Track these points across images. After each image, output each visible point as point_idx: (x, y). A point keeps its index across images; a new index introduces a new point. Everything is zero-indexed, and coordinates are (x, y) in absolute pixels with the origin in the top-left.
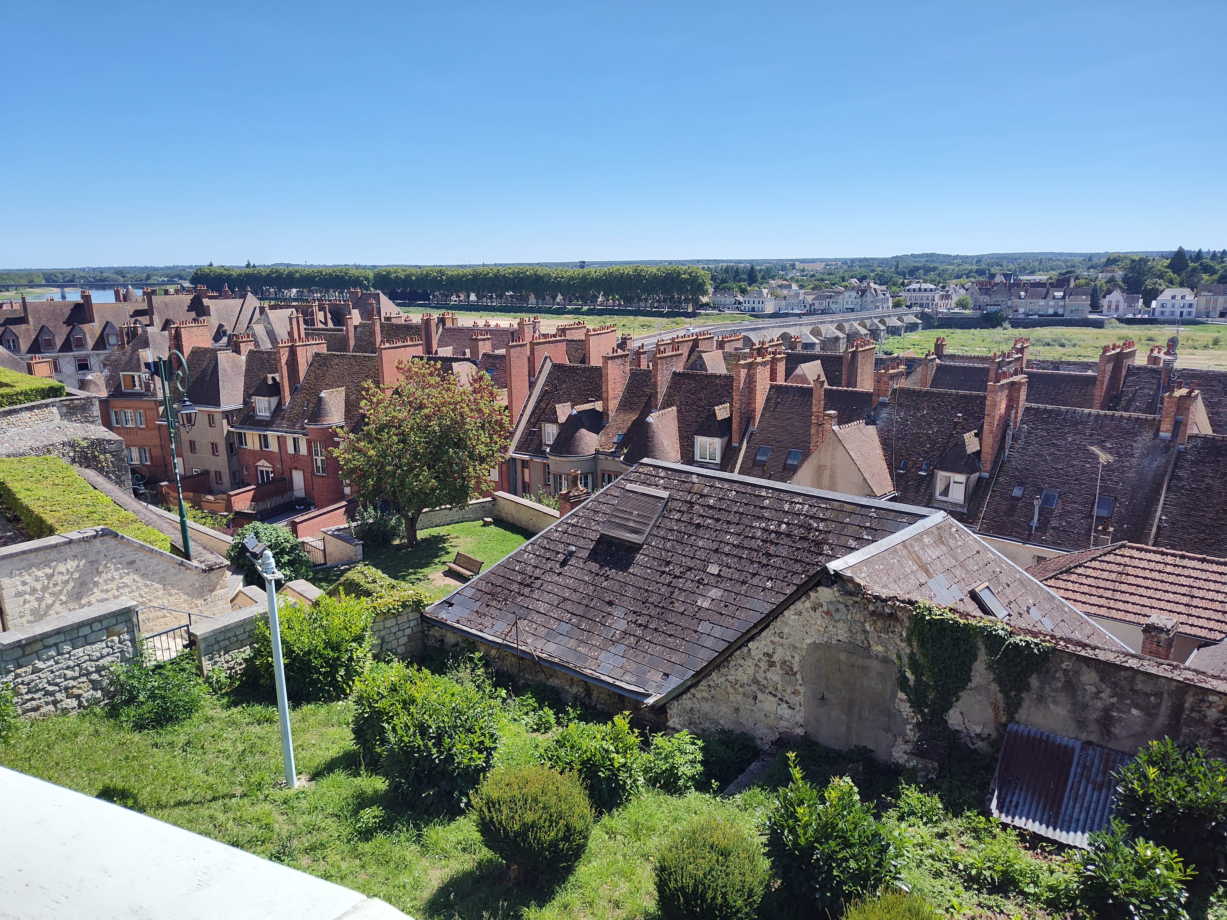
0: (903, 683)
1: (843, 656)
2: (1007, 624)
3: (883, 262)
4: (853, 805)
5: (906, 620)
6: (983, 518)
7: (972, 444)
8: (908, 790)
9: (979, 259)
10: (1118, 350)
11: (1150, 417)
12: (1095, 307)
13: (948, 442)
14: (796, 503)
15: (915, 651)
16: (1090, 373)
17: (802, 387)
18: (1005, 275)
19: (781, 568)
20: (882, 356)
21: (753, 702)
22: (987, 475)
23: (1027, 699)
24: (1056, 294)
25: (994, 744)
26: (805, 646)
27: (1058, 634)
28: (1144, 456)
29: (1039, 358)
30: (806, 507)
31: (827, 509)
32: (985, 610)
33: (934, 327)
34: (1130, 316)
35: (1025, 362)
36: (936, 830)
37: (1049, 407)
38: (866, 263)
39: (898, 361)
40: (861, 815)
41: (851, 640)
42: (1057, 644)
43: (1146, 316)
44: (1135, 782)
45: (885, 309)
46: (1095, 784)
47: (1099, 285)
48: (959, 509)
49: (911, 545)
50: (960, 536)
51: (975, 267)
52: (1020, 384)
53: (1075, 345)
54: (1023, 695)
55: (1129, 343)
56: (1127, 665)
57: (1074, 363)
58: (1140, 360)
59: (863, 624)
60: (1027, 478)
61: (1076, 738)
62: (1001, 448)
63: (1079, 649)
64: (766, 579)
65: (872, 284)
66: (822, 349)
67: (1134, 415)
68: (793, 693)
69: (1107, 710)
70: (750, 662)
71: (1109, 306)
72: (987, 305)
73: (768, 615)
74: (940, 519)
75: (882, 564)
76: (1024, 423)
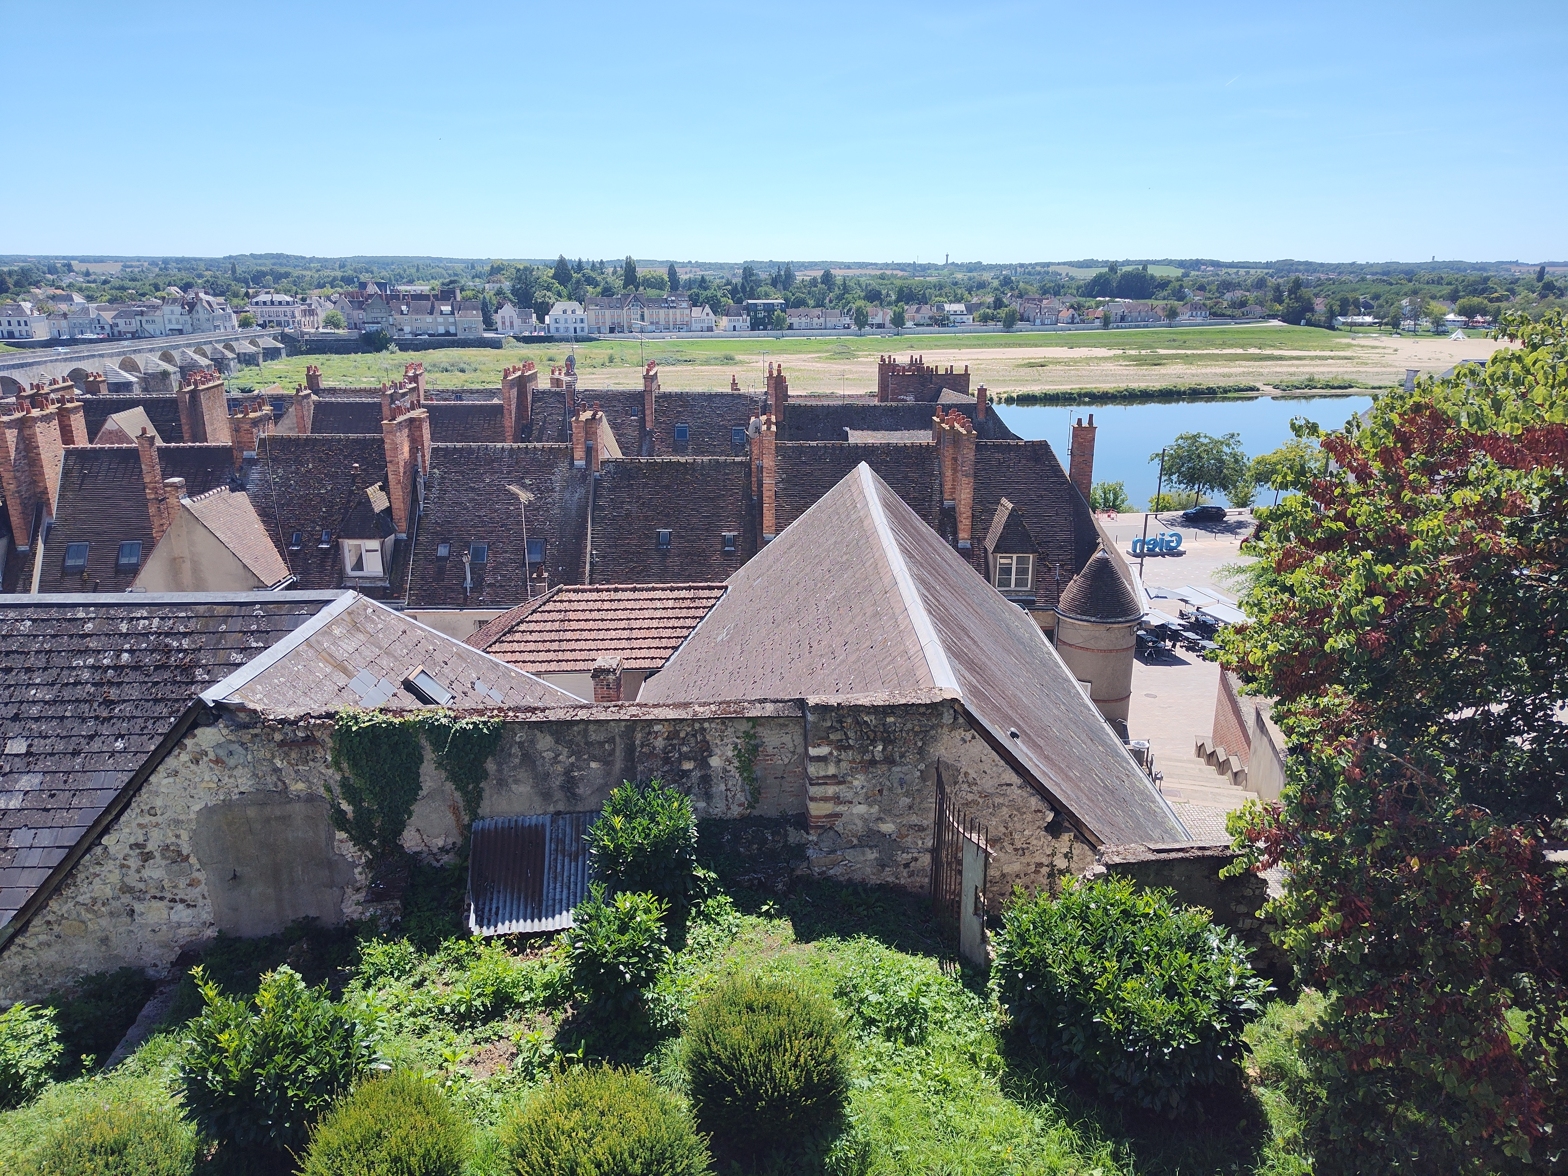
0: (340, 820)
1: (251, 812)
2: (449, 709)
3: (211, 264)
4: (299, 998)
5: (327, 739)
6: (410, 589)
7: (378, 500)
8: (368, 947)
9: (342, 263)
10: (519, 373)
11: (563, 445)
12: (489, 325)
13: (349, 502)
14: (138, 619)
15: (346, 775)
16: (496, 401)
17: (119, 449)
18: (379, 285)
19: (134, 717)
20: (236, 394)
21: (129, 919)
22: (404, 536)
23: (487, 788)
24: (443, 308)
25: (460, 851)
26: (193, 816)
27: (505, 706)
28: (564, 489)
29: (440, 388)
30: (156, 621)
31: (189, 618)
32: (425, 699)
33: (302, 353)
34: (527, 334)
35: (422, 393)
36: (412, 980)
37: (459, 445)
38: (184, 263)
39: (259, 402)
40: (312, 1005)
41: (258, 787)
42: (506, 716)
43: (542, 334)
44: (605, 838)
45: (229, 330)
46: (570, 855)
47: (488, 298)
48: (380, 584)
49: (318, 642)
50: (379, 617)
51: (339, 274)
52: (420, 420)
53: (476, 370)
54: (481, 785)
55: (528, 365)
56: (578, 718)
57: (478, 391)
58: (543, 383)
59: (271, 761)
60: (450, 532)
61: (545, 813)
62: (415, 501)
63: (529, 715)
64: (112, 738)
65: (202, 295)
66: (145, 390)
67: (547, 445)
68: (189, 885)
69: (567, 772)
70: (110, 865)
71: (503, 323)
72: (364, 323)
73: (125, 789)
74: (350, 601)
75: (282, 676)
76: (434, 467)
